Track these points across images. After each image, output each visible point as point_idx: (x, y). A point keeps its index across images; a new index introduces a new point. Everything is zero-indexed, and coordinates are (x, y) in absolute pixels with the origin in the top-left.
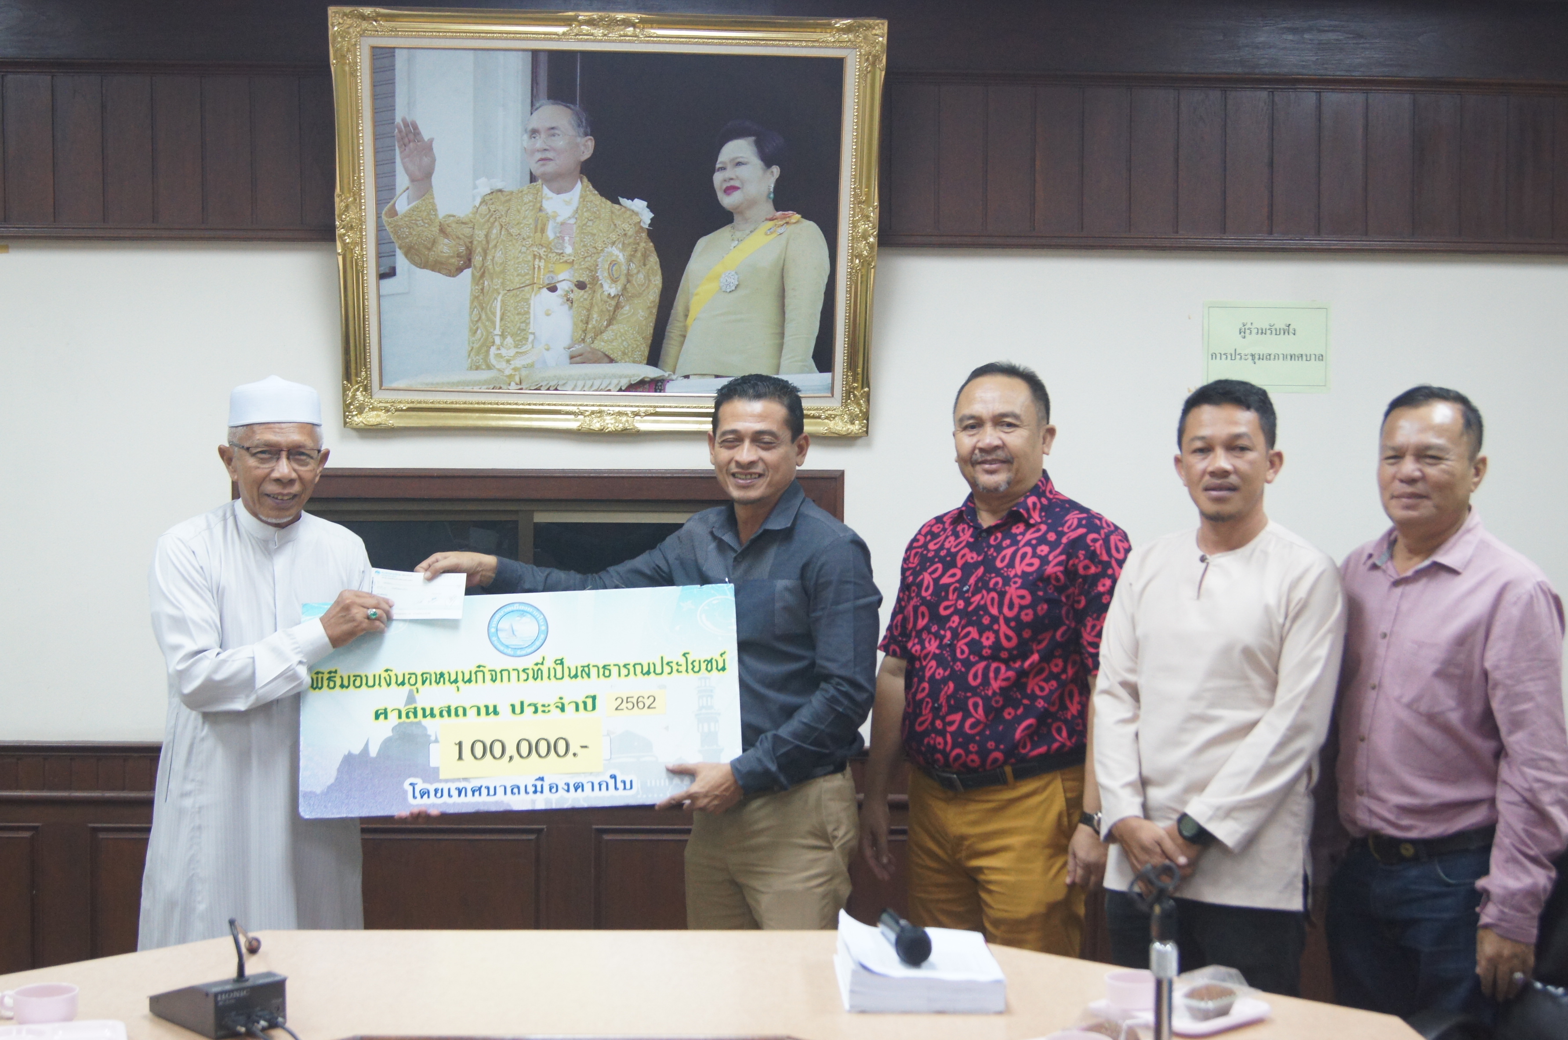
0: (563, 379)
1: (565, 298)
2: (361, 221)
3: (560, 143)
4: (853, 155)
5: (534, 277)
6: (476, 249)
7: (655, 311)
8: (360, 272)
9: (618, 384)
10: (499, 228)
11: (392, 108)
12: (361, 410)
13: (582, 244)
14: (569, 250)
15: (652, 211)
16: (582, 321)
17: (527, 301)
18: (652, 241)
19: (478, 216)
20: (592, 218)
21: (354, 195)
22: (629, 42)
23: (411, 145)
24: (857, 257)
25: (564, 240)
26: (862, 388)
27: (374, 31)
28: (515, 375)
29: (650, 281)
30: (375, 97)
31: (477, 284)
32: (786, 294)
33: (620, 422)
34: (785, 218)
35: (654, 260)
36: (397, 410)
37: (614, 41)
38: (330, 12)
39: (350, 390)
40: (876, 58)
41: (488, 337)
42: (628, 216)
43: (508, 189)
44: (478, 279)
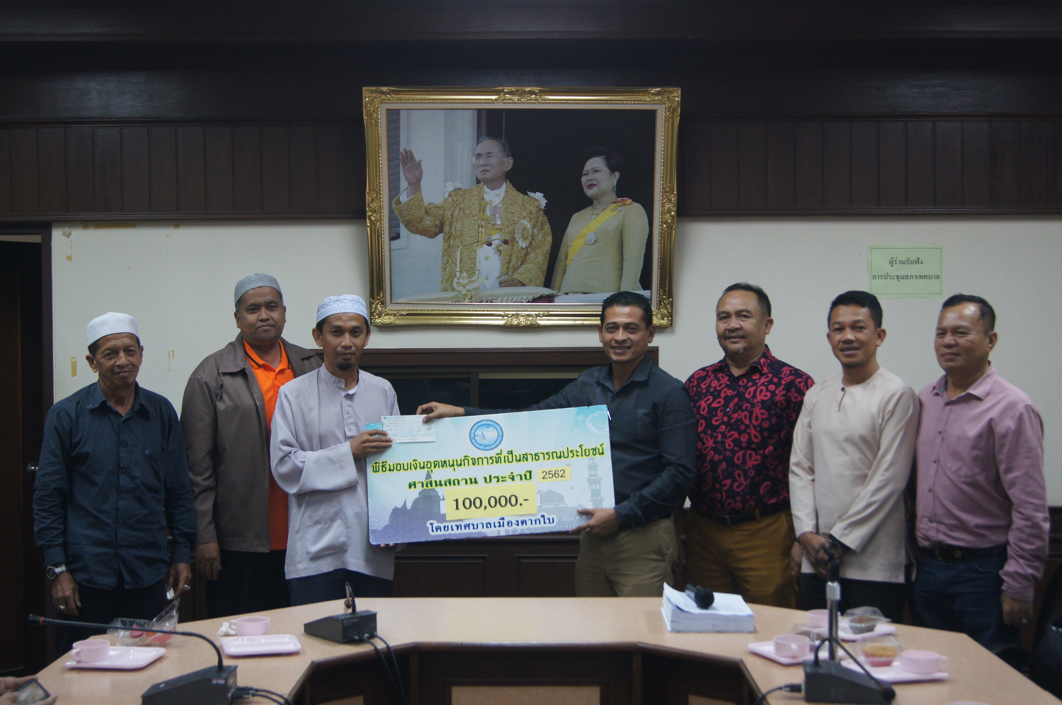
0: (496, 296)
1: (497, 250)
2: (380, 208)
3: (493, 161)
4: (661, 165)
5: (479, 238)
6: (446, 222)
7: (548, 256)
8: (379, 236)
9: (527, 299)
10: (458, 210)
11: (398, 143)
12: (380, 315)
13: (506, 218)
14: (499, 222)
15: (546, 199)
16: (506, 262)
17: (475, 251)
18: (547, 216)
19: (447, 204)
20: (512, 203)
21: (376, 193)
22: (533, 103)
23: (409, 164)
24: (665, 223)
25: (496, 217)
26: (669, 298)
27: (388, 100)
28: (468, 294)
29: (545, 239)
30: (389, 137)
31: (447, 243)
32: (624, 245)
33: (529, 320)
34: (624, 201)
35: (547, 227)
36: (401, 315)
37: (524, 103)
38: (363, 90)
39: (374, 304)
40: (675, 109)
41: (452, 273)
42: (532, 202)
43: (464, 188)
44: (447, 239)
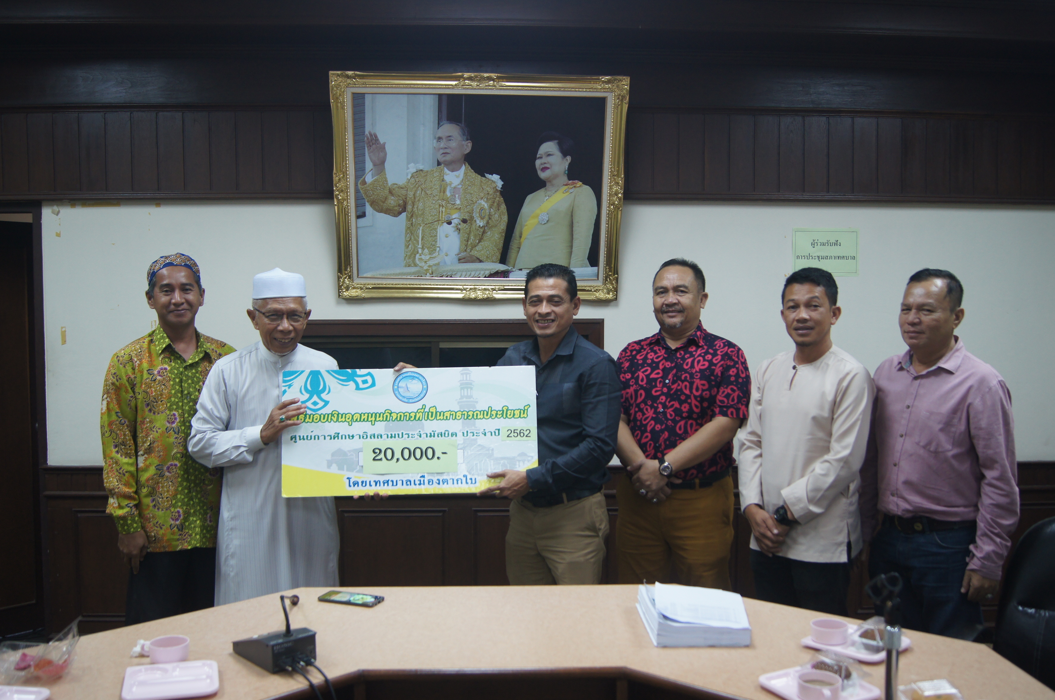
0: (455, 271)
1: (456, 228)
2: (347, 187)
3: (453, 144)
4: (610, 150)
5: (439, 217)
6: (408, 202)
7: (504, 234)
8: (347, 214)
9: (484, 274)
10: (420, 190)
11: (363, 126)
12: (347, 289)
13: (465, 199)
14: (458, 202)
15: (502, 181)
16: (465, 240)
17: (436, 229)
18: (503, 197)
19: (409, 184)
20: (470, 185)
21: (343, 173)
22: (491, 89)
23: (374, 146)
24: (612, 205)
25: (455, 197)
26: (614, 275)
27: (353, 84)
28: (429, 269)
29: (501, 218)
30: (354, 120)
31: (409, 221)
32: (574, 225)
33: (485, 294)
34: (573, 184)
35: (503, 207)
36: (367, 289)
37: (483, 89)
38: (330, 74)
39: (342, 278)
40: (623, 97)
41: (415, 249)
42: (489, 183)
43: (425, 170)
44: (410, 218)
